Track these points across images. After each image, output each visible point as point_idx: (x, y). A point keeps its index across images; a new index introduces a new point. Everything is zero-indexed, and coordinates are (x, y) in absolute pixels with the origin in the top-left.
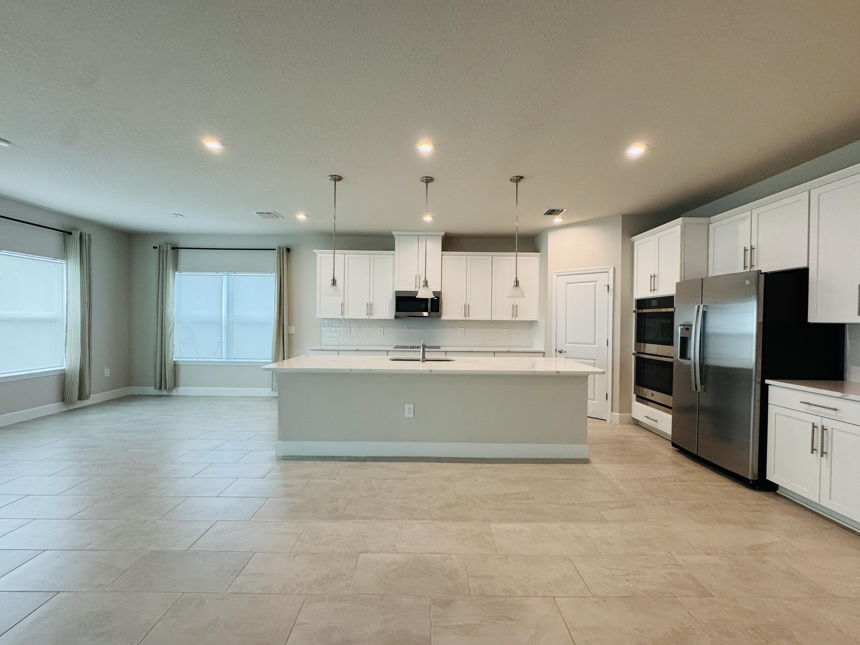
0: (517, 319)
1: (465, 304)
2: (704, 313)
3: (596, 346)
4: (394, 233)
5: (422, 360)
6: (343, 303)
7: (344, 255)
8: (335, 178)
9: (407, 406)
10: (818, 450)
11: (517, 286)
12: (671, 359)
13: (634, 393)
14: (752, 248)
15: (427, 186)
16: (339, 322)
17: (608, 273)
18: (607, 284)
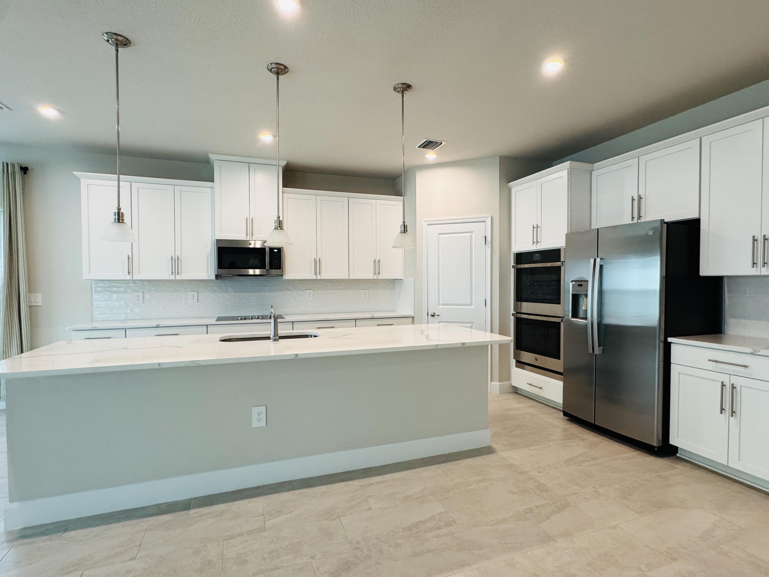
0: (380, 277)
1: (315, 258)
2: (601, 267)
3: (473, 307)
4: (212, 157)
5: (273, 338)
6: (130, 256)
7: (131, 184)
8: (117, 40)
9: (255, 410)
10: (726, 410)
11: (404, 232)
12: (559, 319)
13: (514, 358)
14: (640, 198)
15: (278, 79)
16: (124, 285)
17: (485, 222)
18: (484, 236)
